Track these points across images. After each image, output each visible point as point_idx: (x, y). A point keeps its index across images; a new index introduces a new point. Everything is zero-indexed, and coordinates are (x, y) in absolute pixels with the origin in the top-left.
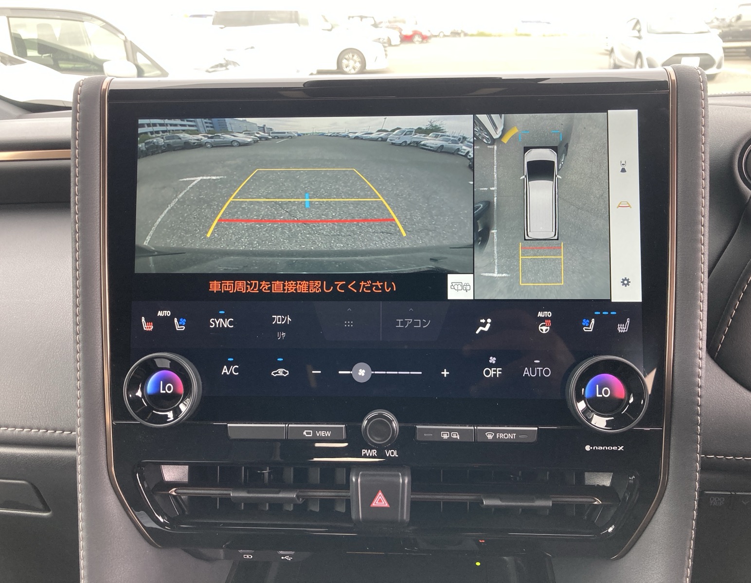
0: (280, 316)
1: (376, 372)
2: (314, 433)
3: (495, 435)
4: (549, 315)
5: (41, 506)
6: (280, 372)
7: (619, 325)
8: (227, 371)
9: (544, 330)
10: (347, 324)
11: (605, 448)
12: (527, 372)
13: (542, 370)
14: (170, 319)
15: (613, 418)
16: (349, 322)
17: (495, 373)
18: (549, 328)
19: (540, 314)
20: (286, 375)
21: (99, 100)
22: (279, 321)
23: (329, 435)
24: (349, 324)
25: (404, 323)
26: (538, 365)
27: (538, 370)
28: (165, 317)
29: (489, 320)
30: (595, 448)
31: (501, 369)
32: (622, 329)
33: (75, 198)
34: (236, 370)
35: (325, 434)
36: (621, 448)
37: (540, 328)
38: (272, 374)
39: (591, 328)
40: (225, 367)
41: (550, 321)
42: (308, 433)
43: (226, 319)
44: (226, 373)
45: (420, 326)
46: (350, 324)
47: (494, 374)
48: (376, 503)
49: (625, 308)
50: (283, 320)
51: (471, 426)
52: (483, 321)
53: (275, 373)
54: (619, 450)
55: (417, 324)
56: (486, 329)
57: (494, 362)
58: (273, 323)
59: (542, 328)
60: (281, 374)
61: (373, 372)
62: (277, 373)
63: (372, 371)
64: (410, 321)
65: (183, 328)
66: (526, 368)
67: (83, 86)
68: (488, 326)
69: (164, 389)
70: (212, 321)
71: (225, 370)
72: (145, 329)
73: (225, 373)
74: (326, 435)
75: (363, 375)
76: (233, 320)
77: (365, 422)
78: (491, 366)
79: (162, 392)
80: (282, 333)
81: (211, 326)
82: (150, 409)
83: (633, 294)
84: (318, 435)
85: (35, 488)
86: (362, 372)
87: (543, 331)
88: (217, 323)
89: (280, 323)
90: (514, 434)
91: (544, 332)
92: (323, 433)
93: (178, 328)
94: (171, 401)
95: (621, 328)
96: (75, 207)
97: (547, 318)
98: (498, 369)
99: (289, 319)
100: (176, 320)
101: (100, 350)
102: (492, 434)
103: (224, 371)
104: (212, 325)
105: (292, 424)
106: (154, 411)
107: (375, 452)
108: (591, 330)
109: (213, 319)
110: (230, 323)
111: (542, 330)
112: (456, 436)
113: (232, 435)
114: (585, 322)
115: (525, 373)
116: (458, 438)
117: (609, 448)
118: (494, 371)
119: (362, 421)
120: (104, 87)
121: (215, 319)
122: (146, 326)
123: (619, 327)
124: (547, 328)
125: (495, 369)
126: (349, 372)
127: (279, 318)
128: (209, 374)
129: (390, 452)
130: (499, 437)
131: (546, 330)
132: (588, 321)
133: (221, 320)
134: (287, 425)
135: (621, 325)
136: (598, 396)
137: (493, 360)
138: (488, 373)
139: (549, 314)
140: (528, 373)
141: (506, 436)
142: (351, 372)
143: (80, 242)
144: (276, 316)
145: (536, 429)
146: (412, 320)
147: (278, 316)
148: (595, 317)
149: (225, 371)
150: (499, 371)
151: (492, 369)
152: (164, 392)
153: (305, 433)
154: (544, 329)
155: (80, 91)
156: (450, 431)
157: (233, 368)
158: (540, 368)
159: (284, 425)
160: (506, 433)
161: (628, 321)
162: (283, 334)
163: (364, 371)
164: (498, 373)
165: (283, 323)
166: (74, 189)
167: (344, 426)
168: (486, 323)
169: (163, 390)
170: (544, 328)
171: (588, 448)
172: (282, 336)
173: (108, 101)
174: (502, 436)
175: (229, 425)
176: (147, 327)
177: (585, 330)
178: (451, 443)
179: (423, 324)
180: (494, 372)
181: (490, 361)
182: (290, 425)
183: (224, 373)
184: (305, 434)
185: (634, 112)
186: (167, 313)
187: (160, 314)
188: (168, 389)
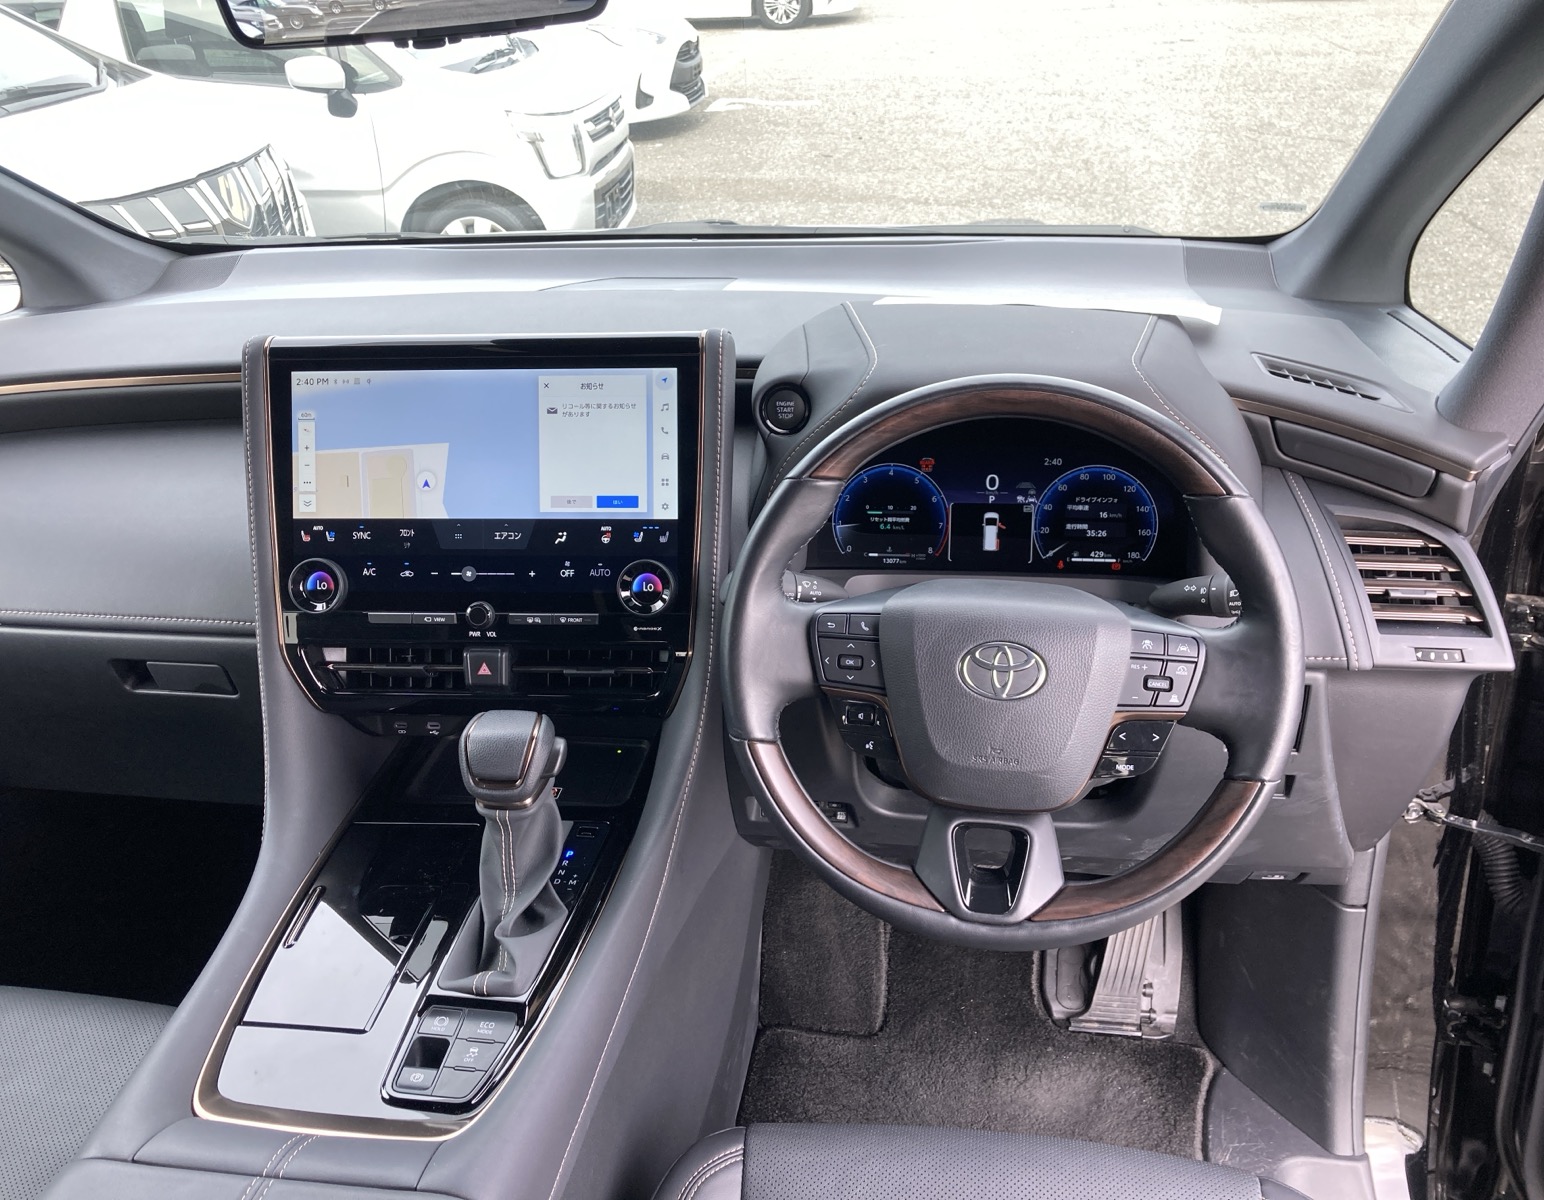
0: (406, 530)
1: (480, 574)
2: (433, 620)
3: (567, 620)
5: (230, 689)
7: (661, 536)
8: (367, 573)
11: (648, 629)
12: (593, 573)
13: (603, 571)
14: (323, 532)
18: (609, 539)
19: (603, 529)
20: (412, 575)
21: (262, 357)
25: (501, 536)
26: (601, 567)
28: (319, 531)
29: (565, 533)
30: (641, 629)
31: (574, 570)
32: (663, 540)
33: (246, 417)
34: (374, 572)
35: (441, 620)
36: (660, 629)
37: (603, 539)
38: (401, 575)
39: (640, 540)
40: (366, 569)
41: (610, 534)
42: (428, 619)
43: (365, 533)
45: (513, 538)
46: (460, 536)
48: (481, 672)
49: (664, 525)
50: (408, 533)
51: (549, 613)
52: (560, 534)
53: (403, 575)
55: (511, 536)
56: (563, 540)
57: (569, 565)
58: (400, 535)
60: (408, 575)
62: (405, 574)
63: (477, 573)
64: (505, 534)
65: (333, 539)
66: (592, 570)
67: (249, 349)
68: (564, 537)
69: (320, 586)
70: (354, 534)
71: (365, 572)
72: (304, 540)
76: (370, 533)
77: (469, 610)
78: (566, 568)
79: (318, 588)
80: (407, 543)
81: (353, 539)
82: (309, 601)
83: (672, 514)
84: (435, 621)
85: (226, 672)
86: (469, 574)
88: (359, 535)
89: (406, 535)
90: (581, 619)
91: (606, 542)
92: (439, 619)
93: (329, 539)
94: (325, 594)
96: (246, 423)
97: (608, 532)
98: (571, 571)
99: (412, 532)
100: (327, 533)
102: (565, 619)
104: (355, 537)
105: (416, 613)
106: (312, 603)
107: (478, 633)
110: (369, 535)
112: (538, 620)
113: (371, 620)
114: (636, 534)
115: (591, 573)
116: (540, 623)
117: (650, 628)
119: (465, 611)
120: (266, 345)
121: (357, 533)
123: (660, 539)
125: (569, 570)
126: (459, 574)
128: (353, 573)
129: (488, 632)
130: (570, 622)
131: (608, 541)
132: (638, 534)
133: (362, 533)
134: (412, 614)
135: (663, 537)
136: (644, 590)
137: (567, 564)
138: (564, 573)
139: (609, 528)
142: (461, 574)
144: (402, 530)
145: (598, 616)
146: (507, 533)
147: (404, 530)
148: (644, 531)
151: (567, 570)
152: (320, 588)
153: (425, 619)
154: (606, 540)
156: (534, 617)
157: (371, 570)
158: (601, 570)
159: (410, 613)
160: (576, 619)
161: (667, 534)
165: (408, 535)
166: (245, 409)
167: (454, 614)
168: (563, 535)
171: (635, 629)
172: (407, 545)
173: (269, 357)
174: (572, 620)
175: (369, 613)
176: (306, 538)
177: (636, 541)
178: (534, 625)
179: (516, 536)
180: (568, 573)
182: (414, 613)
183: (365, 574)
185: (674, 371)
186: (321, 528)
187: (315, 528)
188: (323, 587)
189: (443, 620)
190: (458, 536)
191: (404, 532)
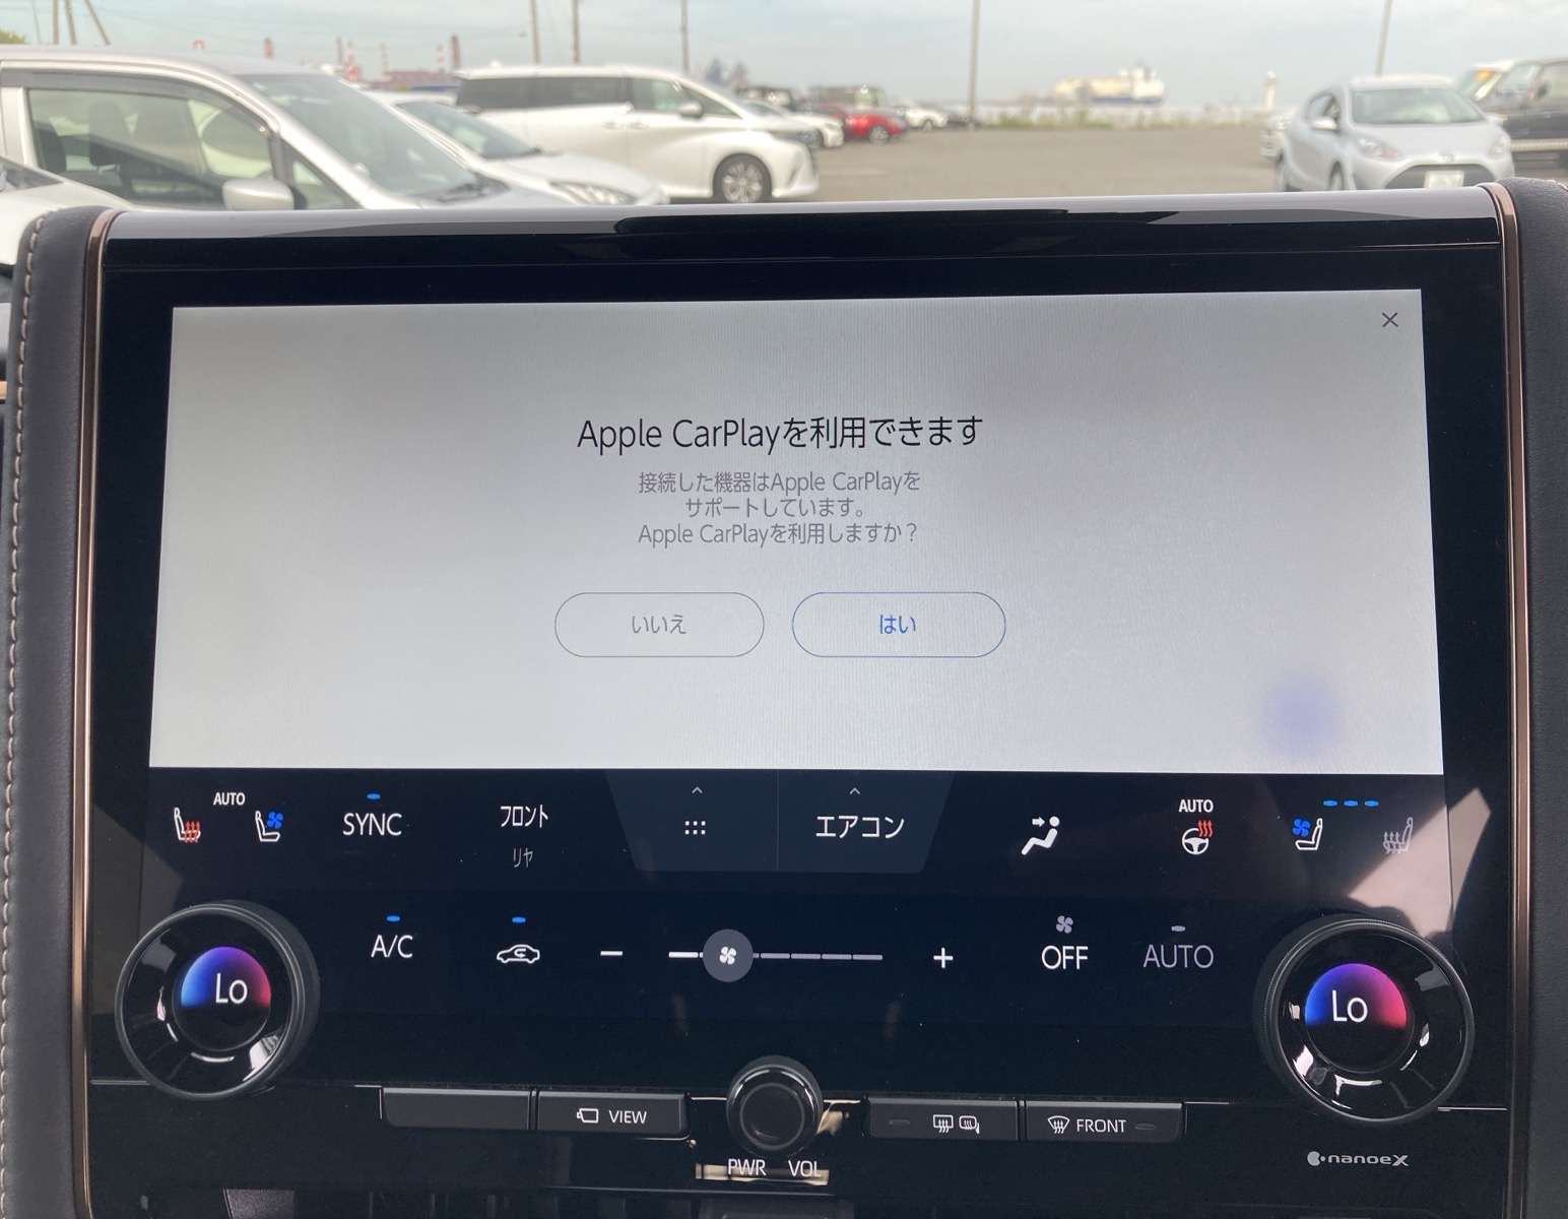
0: (521, 808)
1: (764, 956)
2: (604, 1117)
3: (1073, 1125)
4: (1208, 808)
6: (520, 952)
7: (1386, 835)
8: (383, 949)
9: (1196, 848)
10: (691, 828)
11: (1360, 1160)
12: (1152, 956)
13: (1190, 952)
14: (246, 813)
15: (1379, 1082)
16: (695, 823)
17: (1072, 958)
18: (1207, 841)
19: (1184, 806)
20: (534, 960)
21: (82, 265)
22: (518, 820)
23: (643, 1122)
24: (695, 828)
25: (836, 826)
26: (1182, 938)
27: (1181, 951)
28: (231, 809)
29: (1055, 821)
30: (1334, 1159)
31: (1086, 948)
32: (1395, 844)
34: (406, 946)
35: (631, 1119)
36: (1401, 1160)
37: (1184, 841)
38: (498, 958)
39: (1314, 843)
40: (380, 937)
41: (1210, 824)
42: (587, 1115)
43: (384, 815)
44: (382, 952)
45: (877, 835)
46: (699, 828)
47: (1067, 961)
50: (527, 817)
51: (1010, 1099)
52: (1039, 822)
53: (505, 956)
54: (1396, 1164)
55: (871, 827)
56: (1047, 843)
57: (1068, 930)
58: (503, 825)
59: (1191, 841)
60: (521, 958)
61: (756, 956)
62: (511, 955)
63: (755, 952)
64: (851, 821)
65: (275, 837)
66: (1151, 946)
67: (42, 233)
68: (1052, 834)
69: (224, 994)
70: (349, 819)
71: (379, 947)
72: (180, 838)
73: (379, 954)
74: (635, 1122)
75: (732, 961)
76: (400, 816)
77: (736, 1091)
78: (1061, 939)
79: (219, 1000)
80: (524, 852)
81: (345, 833)
82: (185, 1046)
83: (1422, 755)
84: (614, 1121)
86: (728, 956)
87: (1192, 849)
88: (362, 824)
89: (521, 824)
90: (1122, 1122)
91: (1196, 852)
92: (626, 1117)
93: (263, 836)
94: (240, 1025)
95: (1392, 842)
97: (1203, 816)
98: (1078, 948)
99: (542, 813)
100: (258, 818)
101: (65, 892)
102: (1065, 1121)
103: (376, 949)
104: (349, 829)
105: (547, 1090)
106: (194, 1055)
107: (760, 1164)
108: (1316, 849)
109: (352, 815)
110: (395, 825)
111: (1190, 847)
112: (972, 1126)
113: (392, 1114)
114: (1300, 826)
115: (1147, 959)
116: (978, 1132)
117: (1369, 1158)
118: (1069, 953)
119: (728, 1088)
120: (95, 233)
121: (357, 815)
122: (183, 832)
123: (1386, 841)
124: (1202, 841)
125: (1072, 948)
126: (694, 955)
127: (518, 812)
128: (338, 951)
129: (800, 1164)
130: (1082, 1129)
131: (1201, 847)
132: (1307, 824)
133: (372, 815)
134: (534, 1093)
135: (1392, 835)
136: (1336, 1019)
137: (1064, 924)
138: (1052, 957)
139: (1206, 805)
140: (1156, 959)
141: (1100, 1126)
142: (701, 955)
143: (20, 618)
144: (509, 808)
145: (1178, 1106)
146: (856, 818)
147: (515, 808)
148: (1327, 814)
149: (379, 949)
150: (1082, 953)
151: (1065, 948)
152: (226, 1001)
153: (579, 1115)
154: (1195, 844)
155: (36, 242)
156: (957, 1112)
157: (399, 941)
158: (1186, 947)
159: (526, 1093)
160: (1103, 1122)
161: (1412, 826)
162: (526, 854)
163: (733, 952)
164: (1079, 958)
165: (527, 824)
167: (679, 1097)
168: (1047, 827)
169: (222, 997)
170: (1195, 842)
171: (1314, 1158)
172: (524, 858)
173: (104, 269)
174: (1090, 1125)
175: (387, 1090)
176: (187, 833)
177: (1300, 848)
178: (957, 1139)
179: (887, 828)
180: (1067, 956)
181: (1059, 928)
182: (541, 1094)
183: (377, 952)
184: (582, 1117)
185: (1413, 296)
186: (238, 798)
187: (219, 799)
188: (234, 994)
189: (640, 1117)
190: (696, 828)
191: (514, 815)
